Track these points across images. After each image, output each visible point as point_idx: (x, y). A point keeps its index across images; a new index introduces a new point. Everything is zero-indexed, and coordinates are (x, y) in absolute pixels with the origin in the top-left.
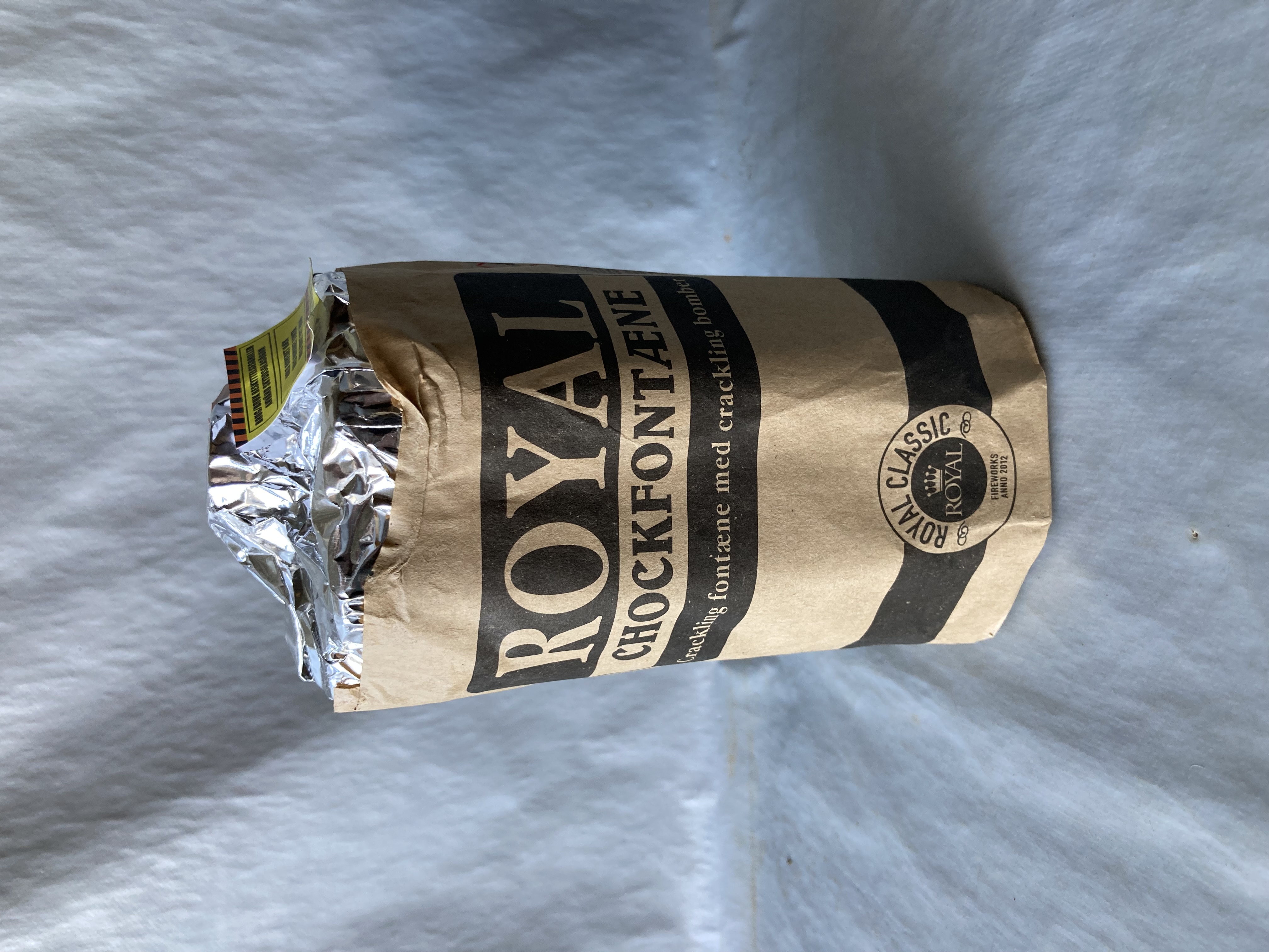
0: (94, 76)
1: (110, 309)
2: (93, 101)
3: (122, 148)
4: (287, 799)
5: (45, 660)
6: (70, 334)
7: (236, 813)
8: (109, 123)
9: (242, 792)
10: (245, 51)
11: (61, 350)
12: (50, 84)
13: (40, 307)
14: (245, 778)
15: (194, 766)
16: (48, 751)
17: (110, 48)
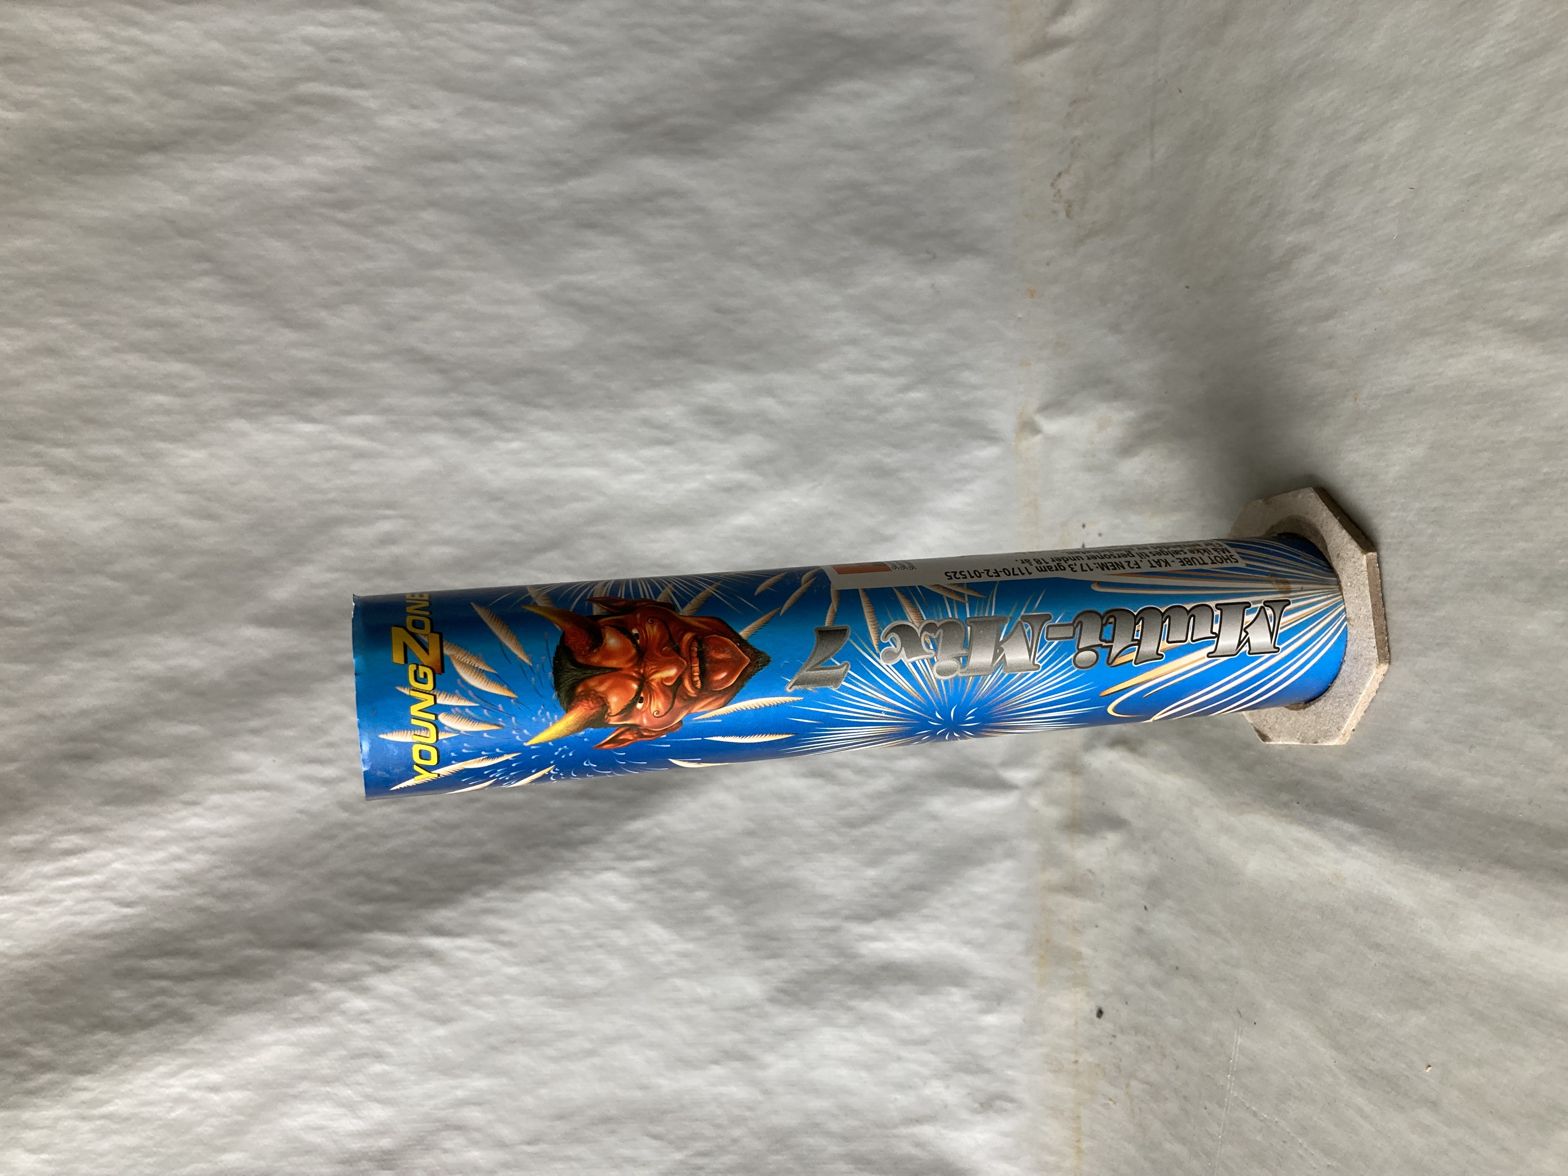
0: (313, 148)
1: (318, 393)
2: (313, 175)
3: (341, 223)
4: (487, 945)
5: (240, 770)
6: (277, 420)
7: (431, 955)
8: (326, 196)
9: (438, 931)
10: (468, 113)
11: (269, 437)
12: (270, 160)
13: (251, 391)
14: (442, 915)
15: (387, 898)
16: (238, 869)
17: (332, 119)
